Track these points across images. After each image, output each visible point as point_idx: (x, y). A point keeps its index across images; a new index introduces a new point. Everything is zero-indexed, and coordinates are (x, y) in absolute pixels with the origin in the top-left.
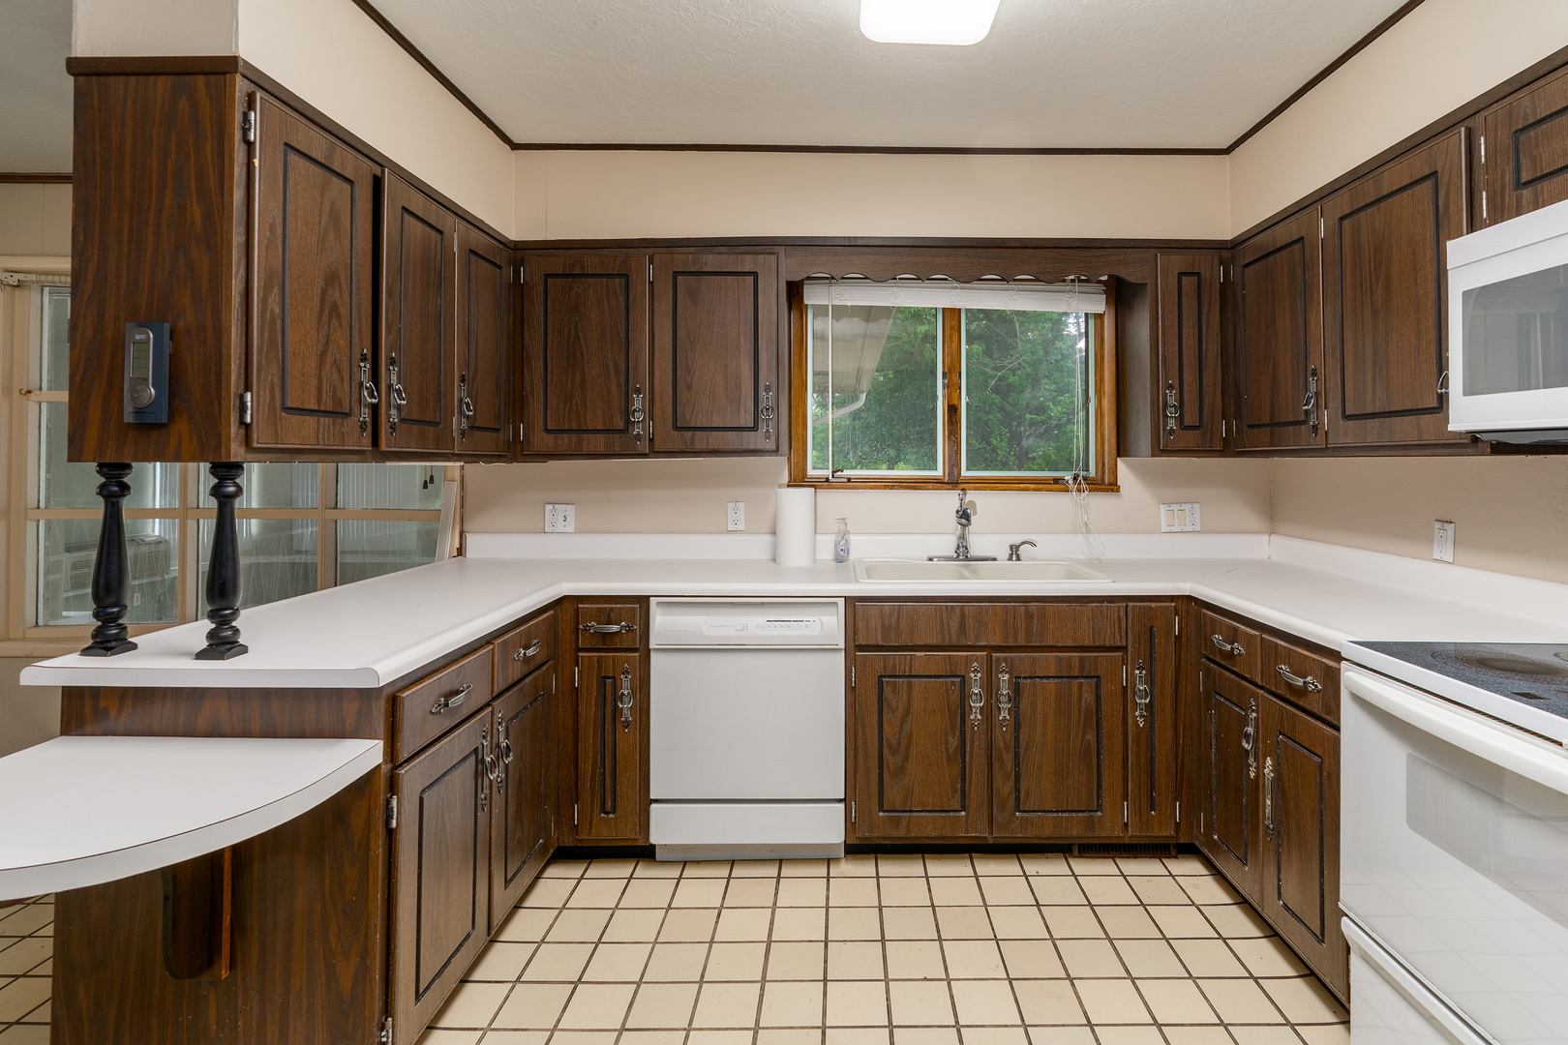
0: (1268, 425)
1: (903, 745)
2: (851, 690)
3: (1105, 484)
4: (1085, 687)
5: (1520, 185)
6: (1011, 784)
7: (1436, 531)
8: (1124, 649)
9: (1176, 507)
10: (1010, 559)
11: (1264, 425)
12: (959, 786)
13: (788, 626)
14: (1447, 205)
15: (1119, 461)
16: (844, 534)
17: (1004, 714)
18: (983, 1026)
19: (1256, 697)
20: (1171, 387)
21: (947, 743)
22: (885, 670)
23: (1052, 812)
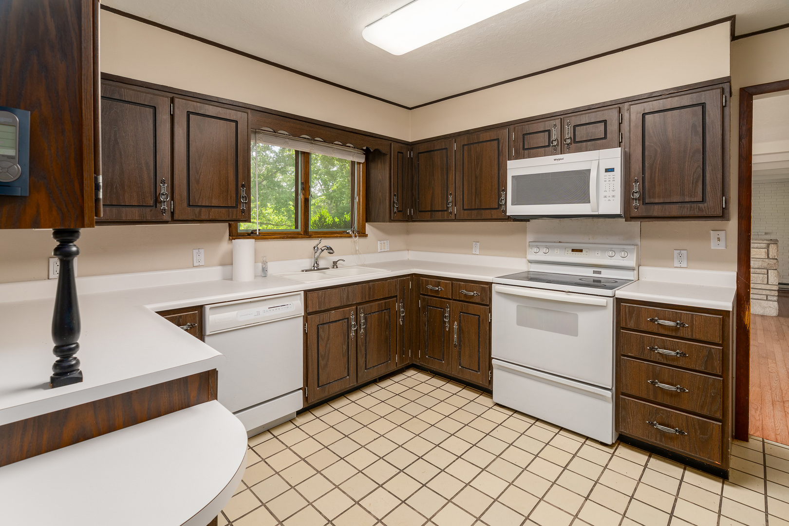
0: (429, 211)
1: (327, 354)
2: (306, 335)
3: (362, 234)
4: (386, 313)
5: (524, 149)
6: (364, 359)
7: (474, 245)
8: (396, 296)
9: (382, 242)
10: (334, 268)
11: (427, 211)
12: (347, 366)
13: (279, 309)
14: (502, 150)
15: (367, 225)
16: (265, 263)
17: (362, 330)
18: (407, 442)
19: (448, 302)
20: (395, 195)
21: (343, 348)
22: (320, 321)
23: (376, 366)
